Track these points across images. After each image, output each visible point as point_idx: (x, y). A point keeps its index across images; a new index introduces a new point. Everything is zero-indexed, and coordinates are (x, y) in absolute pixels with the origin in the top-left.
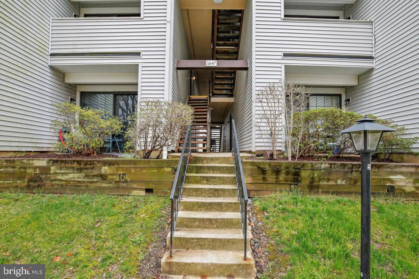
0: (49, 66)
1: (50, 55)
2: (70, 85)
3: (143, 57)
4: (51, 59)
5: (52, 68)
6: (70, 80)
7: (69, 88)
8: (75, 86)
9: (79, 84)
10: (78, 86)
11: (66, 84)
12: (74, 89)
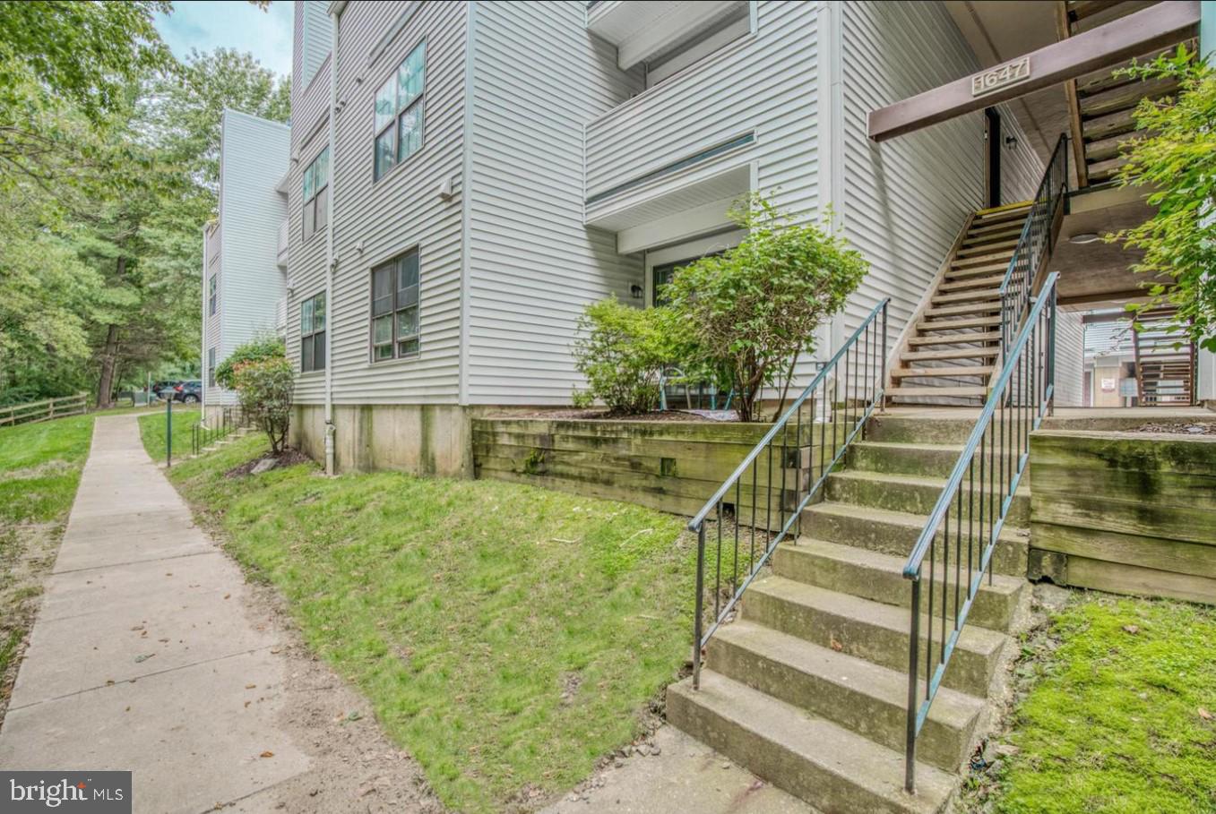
0: (585, 226)
1: (586, 203)
2: (629, 256)
3: (761, 141)
4: (588, 210)
5: (590, 229)
6: (630, 245)
7: (630, 265)
8: (640, 256)
9: (649, 251)
10: (648, 256)
11: (621, 255)
12: (641, 264)
